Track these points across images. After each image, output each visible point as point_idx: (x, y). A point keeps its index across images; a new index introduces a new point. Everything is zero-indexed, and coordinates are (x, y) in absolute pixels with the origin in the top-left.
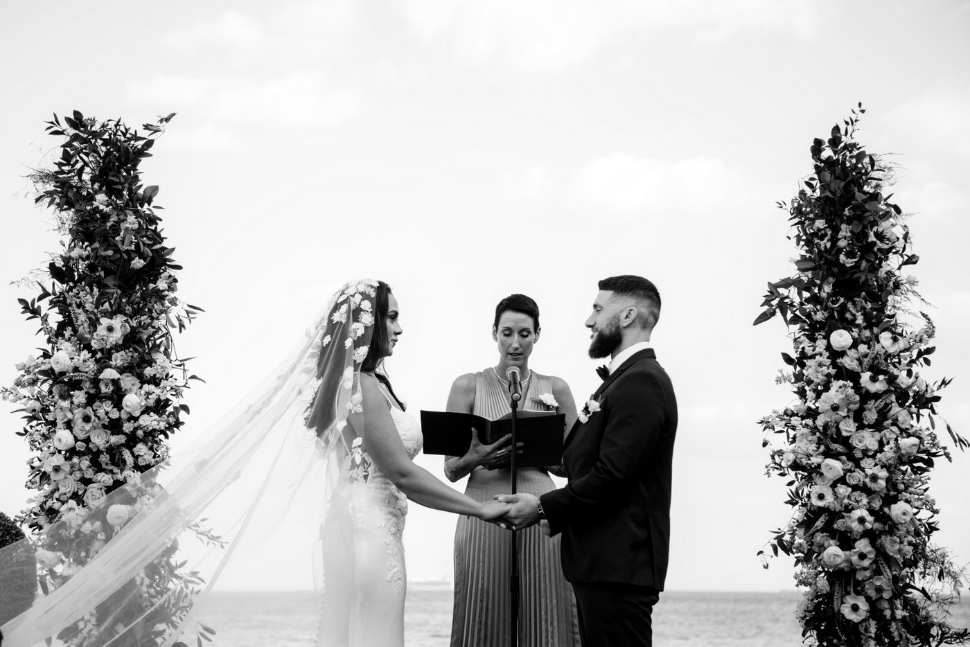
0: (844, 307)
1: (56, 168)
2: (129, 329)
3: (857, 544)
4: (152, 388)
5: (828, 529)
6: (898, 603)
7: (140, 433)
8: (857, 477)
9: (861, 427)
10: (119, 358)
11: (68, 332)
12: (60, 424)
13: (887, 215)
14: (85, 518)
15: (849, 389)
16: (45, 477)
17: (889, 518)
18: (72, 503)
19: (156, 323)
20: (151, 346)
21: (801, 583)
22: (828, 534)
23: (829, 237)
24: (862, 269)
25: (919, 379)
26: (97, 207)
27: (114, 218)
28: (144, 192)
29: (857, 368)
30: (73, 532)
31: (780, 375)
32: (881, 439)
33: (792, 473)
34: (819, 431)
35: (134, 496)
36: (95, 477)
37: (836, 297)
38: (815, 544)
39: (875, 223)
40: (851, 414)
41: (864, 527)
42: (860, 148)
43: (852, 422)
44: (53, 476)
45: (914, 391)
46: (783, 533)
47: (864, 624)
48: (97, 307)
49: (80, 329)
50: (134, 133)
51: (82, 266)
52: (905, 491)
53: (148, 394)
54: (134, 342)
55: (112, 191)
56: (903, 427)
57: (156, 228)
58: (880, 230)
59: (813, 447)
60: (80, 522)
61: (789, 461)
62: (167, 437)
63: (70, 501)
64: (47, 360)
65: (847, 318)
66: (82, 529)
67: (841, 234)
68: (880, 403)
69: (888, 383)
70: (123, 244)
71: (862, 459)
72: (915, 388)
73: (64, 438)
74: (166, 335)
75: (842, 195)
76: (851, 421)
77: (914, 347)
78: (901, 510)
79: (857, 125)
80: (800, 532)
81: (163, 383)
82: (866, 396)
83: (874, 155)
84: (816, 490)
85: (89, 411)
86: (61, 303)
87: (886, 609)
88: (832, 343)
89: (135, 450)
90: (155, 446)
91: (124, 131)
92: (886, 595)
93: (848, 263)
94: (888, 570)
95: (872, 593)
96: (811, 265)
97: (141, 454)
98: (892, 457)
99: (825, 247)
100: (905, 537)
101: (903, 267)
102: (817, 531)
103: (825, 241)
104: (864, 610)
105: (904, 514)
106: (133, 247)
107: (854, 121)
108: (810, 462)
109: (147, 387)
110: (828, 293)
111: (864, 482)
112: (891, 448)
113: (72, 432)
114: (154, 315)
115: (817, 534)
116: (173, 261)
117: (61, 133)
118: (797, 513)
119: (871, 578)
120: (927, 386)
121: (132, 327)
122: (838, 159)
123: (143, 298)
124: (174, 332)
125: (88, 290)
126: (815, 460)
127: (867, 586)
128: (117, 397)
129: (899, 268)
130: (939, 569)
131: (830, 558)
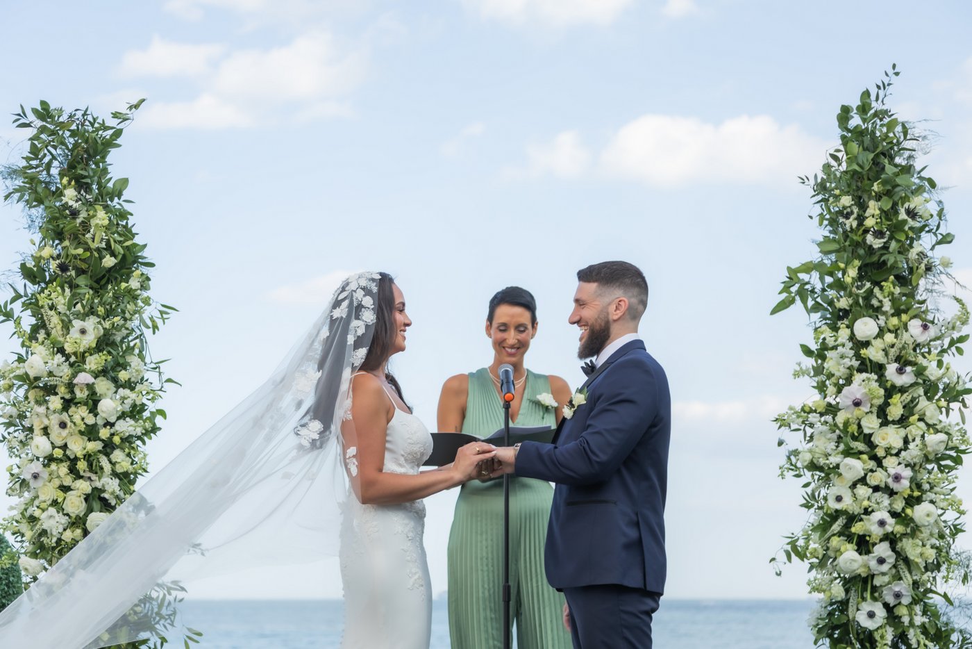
0: (870, 294)
1: (24, 163)
2: (102, 332)
3: (876, 548)
4: (127, 392)
5: (846, 533)
6: (918, 609)
7: (117, 440)
8: (878, 478)
9: (885, 423)
10: (94, 362)
11: (41, 335)
12: (37, 430)
13: (919, 190)
14: (66, 525)
15: (873, 382)
16: (24, 483)
17: (912, 520)
18: (52, 510)
19: (128, 325)
20: (124, 348)
21: (814, 589)
22: (846, 538)
23: (855, 215)
24: (891, 250)
25: (950, 370)
26: (67, 203)
27: (83, 215)
28: (114, 185)
29: (882, 359)
30: (54, 540)
31: (798, 369)
32: (907, 436)
33: (809, 474)
34: (838, 428)
35: (113, 502)
36: (73, 484)
37: (861, 281)
38: (831, 548)
39: (906, 199)
40: (875, 410)
41: (884, 530)
42: (892, 115)
43: (876, 418)
44: (33, 484)
45: (944, 383)
46: (796, 538)
47: (880, 631)
48: (69, 309)
49: (53, 332)
50: (101, 122)
51: (53, 265)
52: (929, 491)
53: (123, 399)
54: (107, 345)
55: (81, 185)
56: (930, 422)
57: (127, 223)
58: (912, 206)
59: (833, 445)
60: (61, 530)
61: (806, 461)
62: (144, 443)
63: (50, 508)
64: (22, 364)
65: (873, 306)
66: (63, 537)
67: (869, 212)
68: (907, 397)
69: (916, 376)
70: (93, 241)
71: (885, 457)
72: (946, 380)
73: (41, 445)
74: (140, 336)
75: (870, 169)
76: (874, 417)
77: (946, 335)
78: (925, 512)
79: (890, 90)
80: (815, 536)
81: (139, 387)
82: (890, 391)
83: (906, 122)
84: (833, 492)
85: (65, 417)
86: (33, 304)
87: (904, 615)
88: (856, 333)
89: (111, 456)
90: (132, 452)
91: (92, 121)
92: (906, 601)
93: (875, 244)
94: (908, 575)
95: (891, 601)
96: (835, 246)
97: (118, 461)
98: (917, 455)
99: (851, 226)
100: (928, 540)
101: (936, 246)
102: (834, 535)
103: (851, 219)
104: (881, 617)
105: (928, 515)
106: (103, 245)
107: (886, 85)
108: (827, 462)
109: (123, 392)
110: (853, 278)
111: (885, 482)
112: (917, 446)
113: (49, 438)
114: (127, 315)
115: (833, 538)
116: (146, 258)
117: (28, 125)
118: (812, 517)
119: (889, 583)
120: (958, 378)
121: (105, 329)
122: (867, 129)
123: (116, 298)
124: (148, 333)
125: (60, 291)
126: (834, 460)
127: (885, 592)
128: (93, 403)
129: (932, 249)
130: (963, 572)
131: (846, 563)
